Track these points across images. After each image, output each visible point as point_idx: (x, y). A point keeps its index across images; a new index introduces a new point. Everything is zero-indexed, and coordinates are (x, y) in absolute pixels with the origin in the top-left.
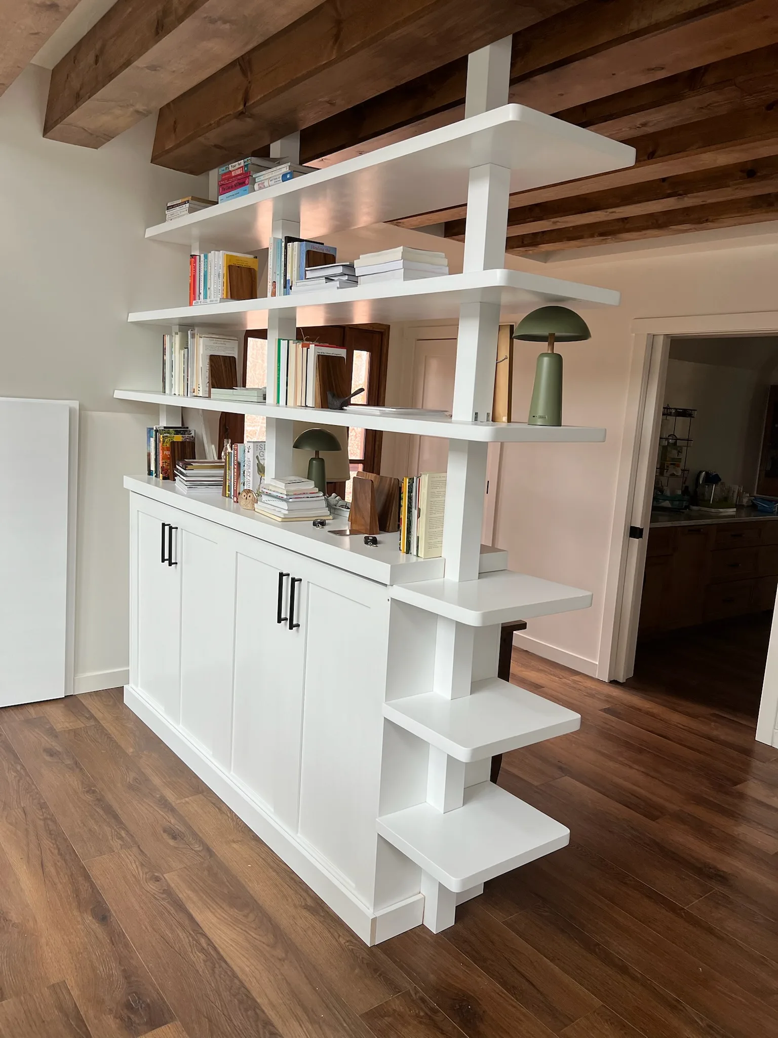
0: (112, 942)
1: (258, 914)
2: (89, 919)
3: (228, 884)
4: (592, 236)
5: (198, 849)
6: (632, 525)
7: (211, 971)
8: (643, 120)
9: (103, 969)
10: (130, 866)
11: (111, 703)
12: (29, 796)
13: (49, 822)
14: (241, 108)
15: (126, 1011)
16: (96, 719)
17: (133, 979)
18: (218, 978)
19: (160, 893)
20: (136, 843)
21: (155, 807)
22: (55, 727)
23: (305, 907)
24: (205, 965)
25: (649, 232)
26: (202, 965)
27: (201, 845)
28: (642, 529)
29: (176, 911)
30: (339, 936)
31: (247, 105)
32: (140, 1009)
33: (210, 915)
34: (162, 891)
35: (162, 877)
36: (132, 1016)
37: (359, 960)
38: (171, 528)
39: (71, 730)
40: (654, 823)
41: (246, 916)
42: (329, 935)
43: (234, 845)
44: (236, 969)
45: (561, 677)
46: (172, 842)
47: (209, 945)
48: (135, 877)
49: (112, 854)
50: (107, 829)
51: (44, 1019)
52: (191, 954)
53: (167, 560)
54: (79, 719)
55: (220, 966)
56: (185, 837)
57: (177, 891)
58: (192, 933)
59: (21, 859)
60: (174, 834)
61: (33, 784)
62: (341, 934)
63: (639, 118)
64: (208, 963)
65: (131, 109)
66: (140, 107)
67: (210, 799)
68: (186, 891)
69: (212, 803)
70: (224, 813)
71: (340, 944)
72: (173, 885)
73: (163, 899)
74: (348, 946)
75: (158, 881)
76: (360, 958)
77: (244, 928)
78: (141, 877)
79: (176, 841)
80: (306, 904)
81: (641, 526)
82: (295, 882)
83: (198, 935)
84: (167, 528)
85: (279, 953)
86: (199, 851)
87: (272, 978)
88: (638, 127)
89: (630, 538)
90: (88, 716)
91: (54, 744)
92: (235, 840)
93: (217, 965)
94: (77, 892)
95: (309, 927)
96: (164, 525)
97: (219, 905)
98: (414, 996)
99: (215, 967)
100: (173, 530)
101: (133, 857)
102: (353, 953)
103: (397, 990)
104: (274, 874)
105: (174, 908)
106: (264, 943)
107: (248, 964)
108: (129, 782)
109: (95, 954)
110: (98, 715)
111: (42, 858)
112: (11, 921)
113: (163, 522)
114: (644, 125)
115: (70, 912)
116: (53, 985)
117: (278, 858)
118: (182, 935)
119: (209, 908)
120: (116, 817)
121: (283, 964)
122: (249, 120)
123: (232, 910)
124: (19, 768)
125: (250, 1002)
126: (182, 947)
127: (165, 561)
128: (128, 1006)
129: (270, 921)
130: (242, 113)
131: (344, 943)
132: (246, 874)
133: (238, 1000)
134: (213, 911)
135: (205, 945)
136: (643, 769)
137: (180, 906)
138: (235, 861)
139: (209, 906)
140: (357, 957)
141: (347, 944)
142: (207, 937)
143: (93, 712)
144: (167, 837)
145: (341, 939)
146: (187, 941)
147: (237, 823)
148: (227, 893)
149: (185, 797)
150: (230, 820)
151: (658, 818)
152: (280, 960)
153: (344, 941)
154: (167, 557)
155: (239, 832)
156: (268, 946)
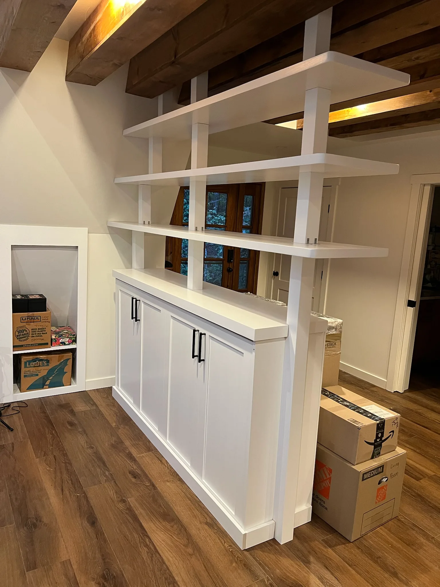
0: (97, 537)
1: (179, 526)
2: (86, 523)
3: (163, 507)
4: (386, 126)
5: (148, 485)
6: (409, 299)
7: (150, 559)
8: (416, 56)
9: (91, 554)
10: (110, 493)
11: (105, 396)
12: (58, 448)
13: (68, 465)
14: (173, 59)
15: (101, 579)
16: (97, 406)
17: (107, 560)
18: (154, 563)
19: (125, 510)
20: (114, 479)
21: (125, 458)
22: (74, 409)
23: (206, 523)
24: (148, 555)
25: (422, 122)
26: (146, 554)
27: (149, 482)
28: (415, 302)
29: (133, 521)
30: (225, 542)
31: (177, 57)
32: (110, 579)
33: (152, 525)
34: (126, 509)
35: (127, 500)
36: (105, 583)
37: (235, 558)
38: (136, 301)
39: (82, 411)
40: (417, 482)
41: (172, 527)
42: (219, 541)
43: (168, 484)
44: (164, 558)
45: (364, 388)
46: (133, 480)
47: (150, 543)
48: (112, 499)
49: (100, 485)
50: (98, 470)
51: (57, 582)
52: (140, 548)
53: (134, 318)
54: (87, 405)
55: (156, 556)
56: (141, 477)
57: (135, 509)
58: (141, 535)
59: (51, 485)
60: (135, 475)
61: (61, 441)
62: (226, 541)
63: (414, 54)
64: (149, 554)
65: (111, 63)
66: (116, 61)
67: (156, 455)
68: (140, 509)
69: (157, 457)
70: (164, 464)
71: (225, 547)
72: (132, 505)
73: (126, 513)
74: (229, 548)
75: (124, 502)
76: (236, 556)
77: (171, 534)
78: (115, 499)
79: (136, 479)
80: (207, 522)
81: (415, 300)
82: (201, 507)
83: (144, 536)
84: (134, 300)
85: (190, 550)
86: (148, 486)
87: (185, 566)
88: (414, 60)
89: (408, 307)
90: (92, 403)
91: (73, 419)
92: (169, 480)
93: (154, 556)
94: (80, 507)
95: (208, 536)
96: (133, 298)
97: (157, 519)
98: (266, 582)
99: (153, 557)
100: (138, 301)
101: (112, 487)
102: (232, 553)
103: (257, 578)
104: (189, 502)
105: (132, 519)
106: (181, 544)
107: (172, 555)
108: (112, 443)
109: (87, 545)
110: (98, 403)
111: (62, 485)
112: (43, 522)
113: (133, 297)
114: (417, 58)
115: (75, 518)
116: (63, 562)
117: (192, 493)
118: (136, 536)
119: (152, 520)
120: (104, 463)
121: (191, 557)
122: (178, 66)
123: (164, 522)
124: (54, 432)
125: (171, 579)
126: (135, 542)
127: (134, 319)
128: (104, 577)
129: (185, 531)
130: (173, 62)
131: (228, 547)
132: (174, 501)
133: (165, 578)
134: (154, 522)
135: (148, 543)
136: (412, 448)
137: (136, 519)
138: (168, 493)
139: (152, 519)
140: (234, 555)
141: (229, 547)
142: (149, 538)
143: (95, 401)
144: (131, 477)
145: (226, 544)
146: (138, 540)
147: (170, 470)
148: (162, 512)
149: (142, 453)
150: (166, 468)
151: (421, 479)
152: (190, 554)
153: (228, 546)
154: (134, 316)
155: (171, 475)
156: (184, 545)
